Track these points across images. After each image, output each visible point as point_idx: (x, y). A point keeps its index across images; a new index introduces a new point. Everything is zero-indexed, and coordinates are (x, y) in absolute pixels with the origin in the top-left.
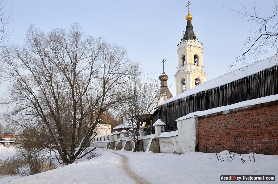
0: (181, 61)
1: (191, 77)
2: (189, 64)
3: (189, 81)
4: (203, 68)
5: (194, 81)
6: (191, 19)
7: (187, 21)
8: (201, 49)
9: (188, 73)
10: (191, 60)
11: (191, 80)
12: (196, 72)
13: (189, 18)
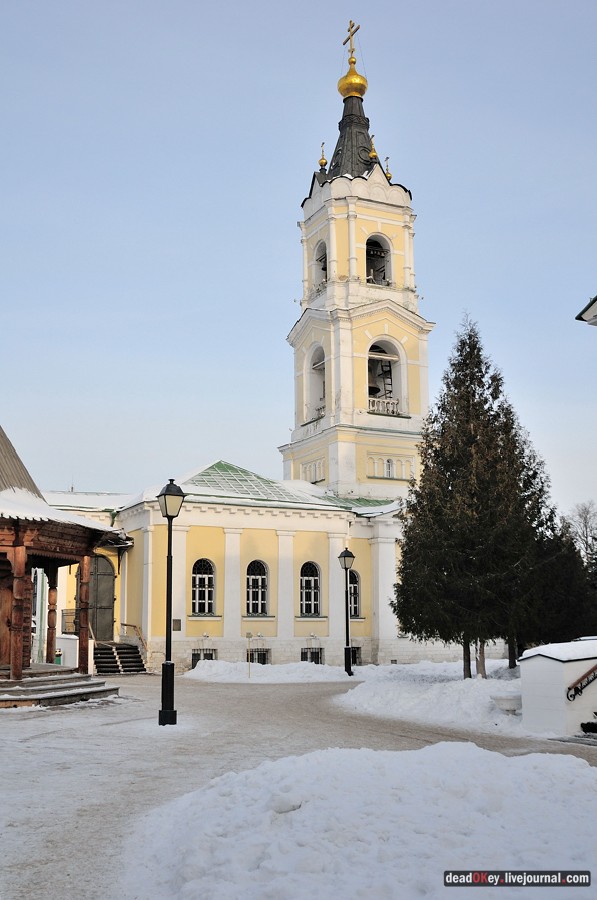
0: (316, 268)
1: (345, 335)
2: (342, 278)
3: (338, 357)
4: (411, 295)
5: (366, 355)
6: (361, 89)
7: (343, 98)
8: (400, 211)
9: (334, 319)
10: (349, 260)
11: (345, 349)
12: (370, 314)
13: (351, 84)
